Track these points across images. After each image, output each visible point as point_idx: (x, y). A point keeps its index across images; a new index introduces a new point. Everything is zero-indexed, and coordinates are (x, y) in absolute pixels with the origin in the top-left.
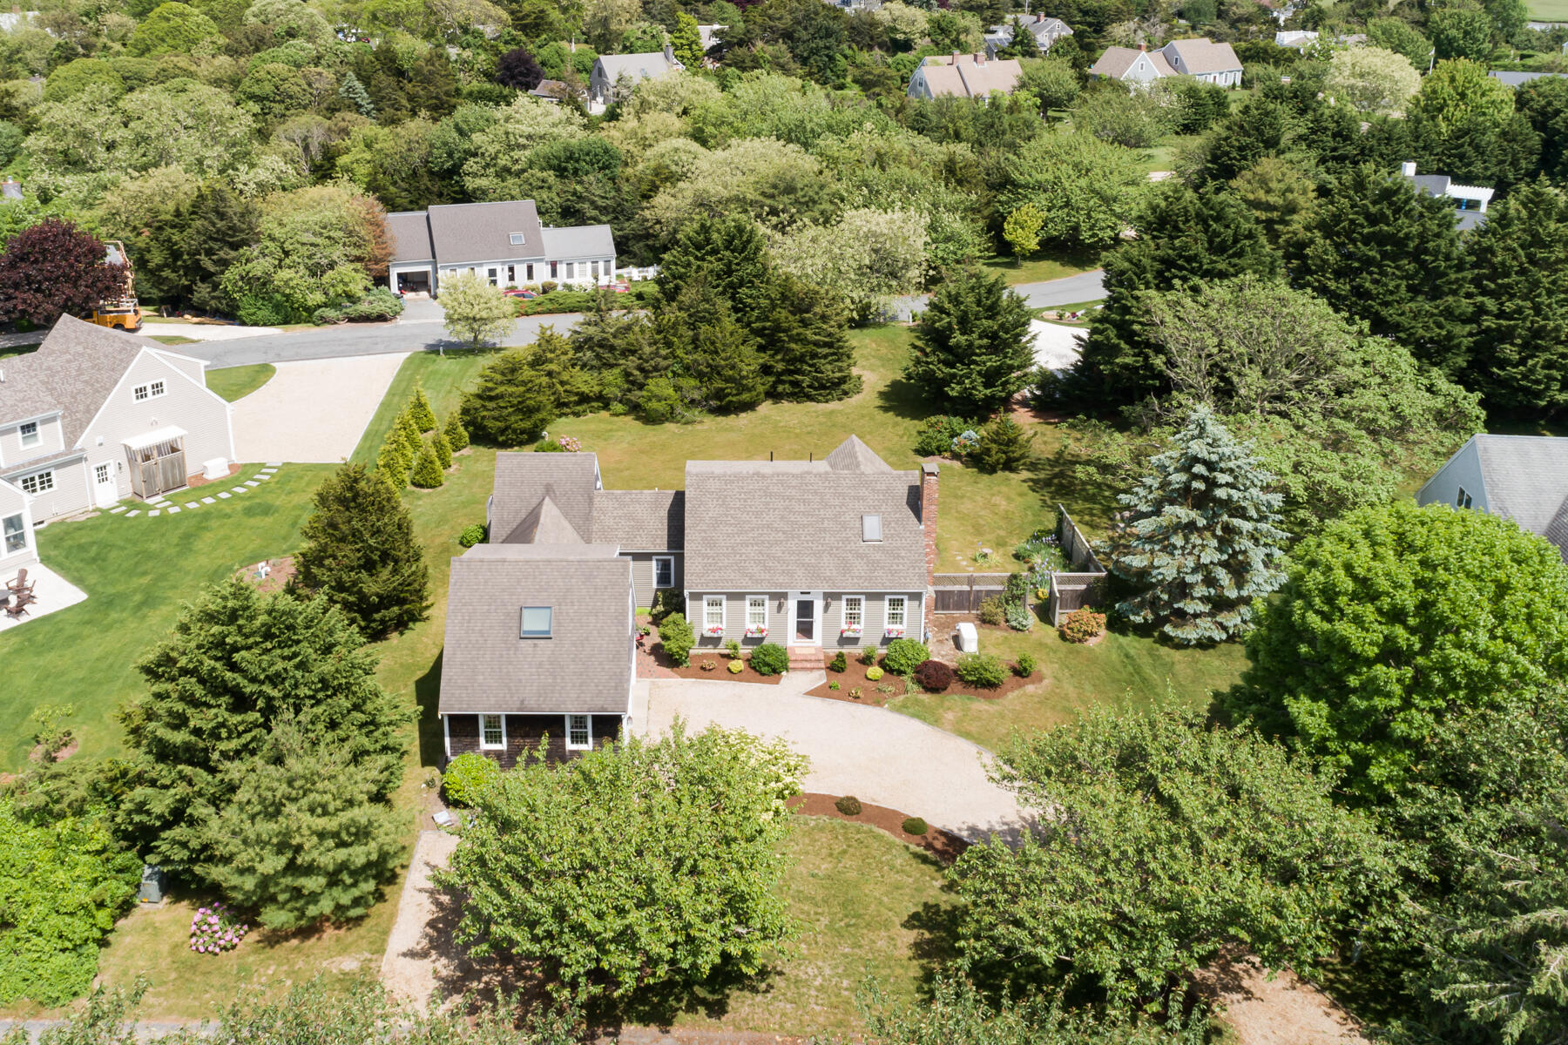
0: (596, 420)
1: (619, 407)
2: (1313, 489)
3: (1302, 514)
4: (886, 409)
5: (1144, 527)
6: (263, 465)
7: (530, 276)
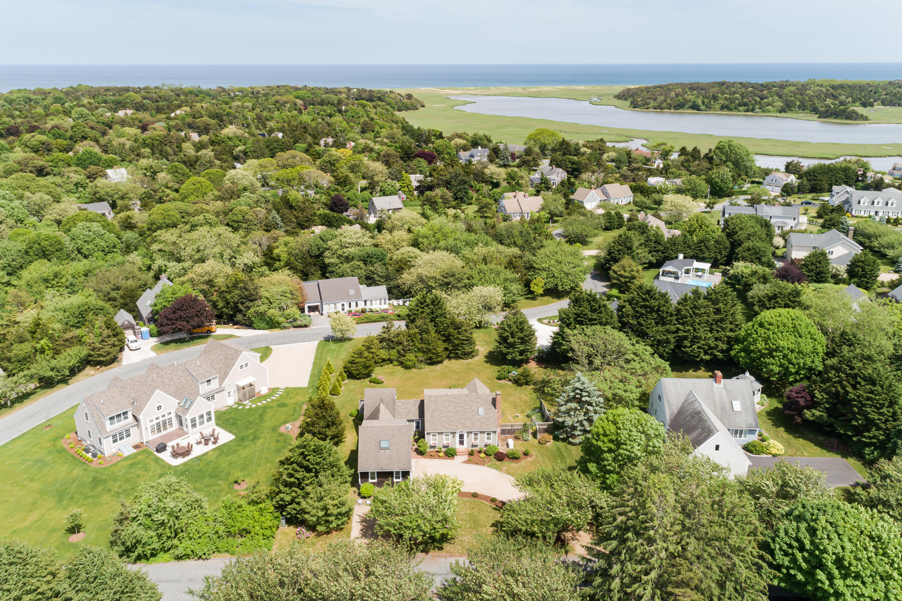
0: (388, 368)
1: (395, 363)
2: (614, 395)
3: (611, 403)
4: (487, 362)
5: (563, 409)
6: (279, 388)
7: (357, 306)
